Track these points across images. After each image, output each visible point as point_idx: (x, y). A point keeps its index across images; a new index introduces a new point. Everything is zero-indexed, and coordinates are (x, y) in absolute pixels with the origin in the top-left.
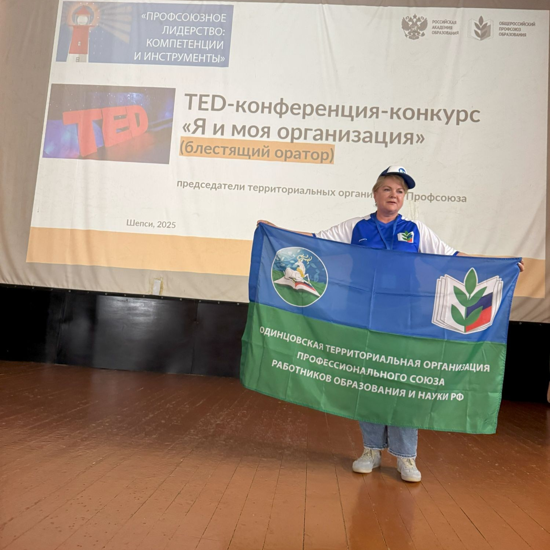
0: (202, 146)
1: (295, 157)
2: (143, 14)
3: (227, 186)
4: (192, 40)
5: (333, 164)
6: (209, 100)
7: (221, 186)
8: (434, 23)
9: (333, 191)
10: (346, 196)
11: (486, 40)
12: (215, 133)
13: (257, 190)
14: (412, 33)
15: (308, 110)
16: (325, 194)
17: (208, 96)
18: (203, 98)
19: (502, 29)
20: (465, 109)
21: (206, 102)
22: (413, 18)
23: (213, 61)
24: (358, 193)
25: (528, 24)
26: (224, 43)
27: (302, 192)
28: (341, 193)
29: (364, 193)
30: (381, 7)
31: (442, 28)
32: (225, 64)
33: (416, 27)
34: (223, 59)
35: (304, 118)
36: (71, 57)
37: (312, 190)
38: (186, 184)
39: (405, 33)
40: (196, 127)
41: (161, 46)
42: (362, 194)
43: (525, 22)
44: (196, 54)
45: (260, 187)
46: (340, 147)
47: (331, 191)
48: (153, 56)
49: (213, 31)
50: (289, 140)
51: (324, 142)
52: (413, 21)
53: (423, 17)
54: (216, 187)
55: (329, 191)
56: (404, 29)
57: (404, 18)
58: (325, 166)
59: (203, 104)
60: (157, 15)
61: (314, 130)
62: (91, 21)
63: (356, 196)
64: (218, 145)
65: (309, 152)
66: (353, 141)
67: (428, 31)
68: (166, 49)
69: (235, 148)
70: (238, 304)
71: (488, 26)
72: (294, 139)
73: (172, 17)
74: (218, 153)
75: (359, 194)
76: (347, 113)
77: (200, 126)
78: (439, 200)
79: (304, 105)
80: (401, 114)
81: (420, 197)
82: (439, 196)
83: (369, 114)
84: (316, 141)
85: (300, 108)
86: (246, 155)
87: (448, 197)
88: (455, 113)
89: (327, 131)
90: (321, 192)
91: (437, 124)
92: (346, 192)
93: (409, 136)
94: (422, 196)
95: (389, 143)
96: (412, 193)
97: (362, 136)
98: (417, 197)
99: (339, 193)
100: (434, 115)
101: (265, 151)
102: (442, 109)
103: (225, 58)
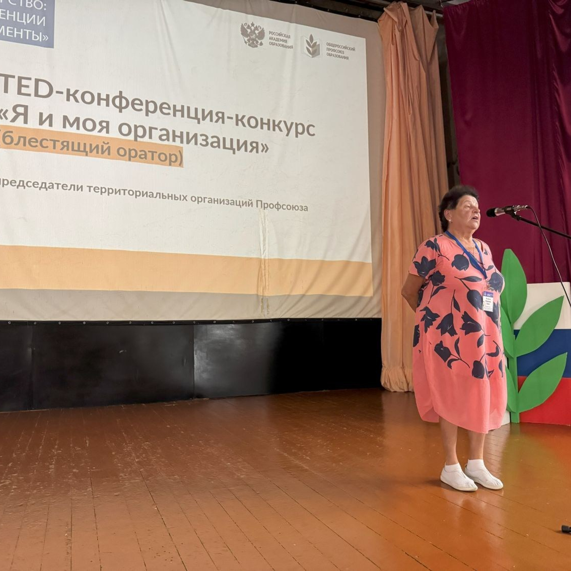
1: (140, 157)
3: (60, 186)
4: (4, 9)
5: (183, 167)
6: (32, 83)
7: (53, 186)
8: (271, 34)
9: (185, 196)
10: (198, 202)
11: (316, 58)
12: (41, 123)
13: (98, 192)
14: (251, 40)
15: (151, 107)
16: (176, 198)
17: (30, 79)
18: (23, 80)
19: (329, 49)
20: (303, 123)
21: (27, 86)
22: (251, 26)
23: (33, 39)
25: (350, 49)
26: (46, 18)
27: (151, 196)
28: (194, 199)
29: (216, 199)
30: (220, 9)
31: (278, 40)
32: (50, 44)
33: (254, 35)
34: (46, 38)
35: (147, 115)
37: (163, 194)
38: (6, 182)
39: (245, 40)
40: (15, 114)
42: (214, 201)
43: (347, 46)
44: (10, 28)
45: (101, 188)
46: (188, 150)
47: (183, 196)
49: (30, 3)
50: (132, 137)
51: (171, 143)
52: (252, 29)
53: (261, 26)
54: (47, 187)
55: (180, 196)
56: (243, 36)
57: (242, 24)
58: (174, 169)
59: (23, 88)
61: (160, 128)
63: (208, 202)
64: (46, 138)
65: (156, 152)
66: (201, 144)
67: (266, 41)
69: (68, 142)
70: (84, 323)
71: (318, 45)
72: (138, 138)
74: (47, 147)
75: (211, 200)
76: (193, 114)
77: (21, 114)
78: (285, 209)
79: (147, 101)
80: (245, 121)
81: (269, 205)
82: (285, 205)
83: (215, 118)
84: (163, 142)
85: (141, 104)
86: (82, 151)
87: (293, 206)
88: (294, 126)
89: (174, 132)
90: (172, 197)
91: (279, 135)
92: (198, 198)
93: (254, 145)
94: (270, 204)
95: (236, 150)
96: (261, 201)
97: (210, 140)
98: (266, 206)
99: (192, 197)
100: (276, 126)
101: (105, 148)
102: (283, 120)
103: (48, 37)
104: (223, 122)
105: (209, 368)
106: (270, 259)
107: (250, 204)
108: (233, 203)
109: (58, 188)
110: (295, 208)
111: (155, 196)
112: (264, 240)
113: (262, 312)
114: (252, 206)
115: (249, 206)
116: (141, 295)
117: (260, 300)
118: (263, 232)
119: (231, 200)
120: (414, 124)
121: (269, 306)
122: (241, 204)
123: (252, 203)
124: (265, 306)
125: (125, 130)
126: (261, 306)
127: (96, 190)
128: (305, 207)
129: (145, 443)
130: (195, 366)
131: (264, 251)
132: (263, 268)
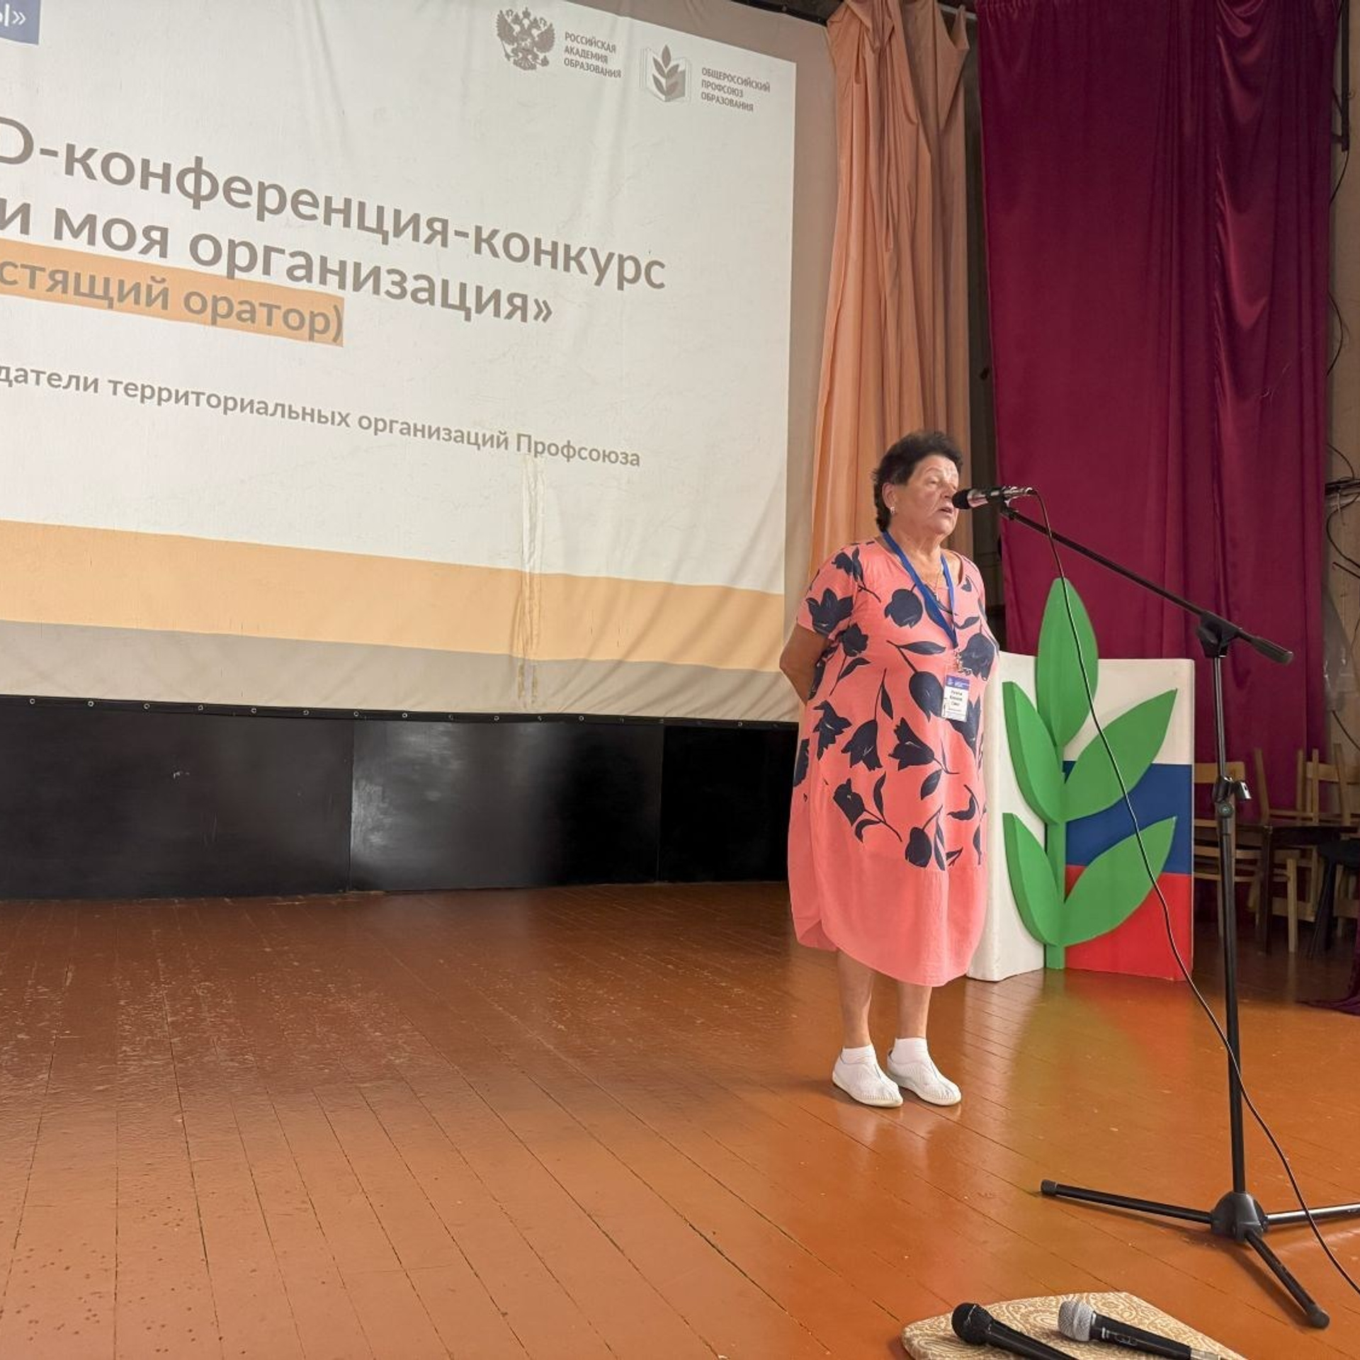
1: (239, 317)
3: (43, 378)
5: (342, 345)
7: (26, 376)
8: (569, 39)
9: (344, 415)
10: (377, 429)
11: (676, 104)
12: (3, 224)
13: (135, 395)
14: (521, 52)
15: (272, 199)
16: (323, 420)
20: (637, 256)
22: (521, 16)
24: (406, 426)
25: (757, 85)
27: (262, 411)
28: (365, 423)
29: (419, 427)
31: (585, 54)
33: (529, 40)
34: (21, 19)
35: (261, 217)
37: (290, 407)
39: (505, 50)
42: (416, 430)
43: (752, 79)
45: (143, 387)
46: (357, 304)
47: (340, 414)
50: (221, 268)
51: (315, 286)
52: (523, 25)
54: (12, 377)
55: (333, 413)
56: (502, 40)
57: (501, 12)
58: (319, 350)
61: (292, 251)
63: (401, 432)
64: (13, 261)
65: (279, 307)
66: (388, 293)
67: (556, 54)
69: (65, 274)
70: (91, 704)
71: (681, 72)
72: (236, 271)
74: (15, 283)
75: (409, 429)
76: (371, 221)
78: (586, 458)
79: (261, 184)
80: (498, 242)
81: (546, 446)
82: (586, 449)
83: (425, 232)
84: (296, 283)
85: (248, 191)
86: (98, 297)
87: (604, 452)
88: (615, 260)
89: (324, 260)
90: (312, 415)
91: (578, 282)
92: (376, 420)
93: (518, 301)
94: (550, 446)
95: (473, 311)
96: (529, 437)
97: (410, 285)
98: (540, 448)
99: (361, 419)
100: (572, 259)
101: (154, 293)
102: (588, 247)
103: (24, 15)
104: (444, 244)
105: (388, 821)
106: (546, 575)
107: (501, 442)
108: (461, 437)
109: (38, 383)
110: (609, 456)
111: (271, 410)
112: (533, 528)
113: (519, 697)
114: (506, 448)
115: (499, 446)
116: (226, 644)
117: (518, 669)
118: (530, 512)
119: (456, 431)
120: (898, 273)
121: (537, 683)
122: (480, 441)
123: (506, 440)
124: (528, 684)
125: (206, 250)
126: (519, 683)
127: (131, 392)
128: (633, 455)
129: (202, 984)
130: (353, 815)
131: (531, 555)
132: (527, 594)
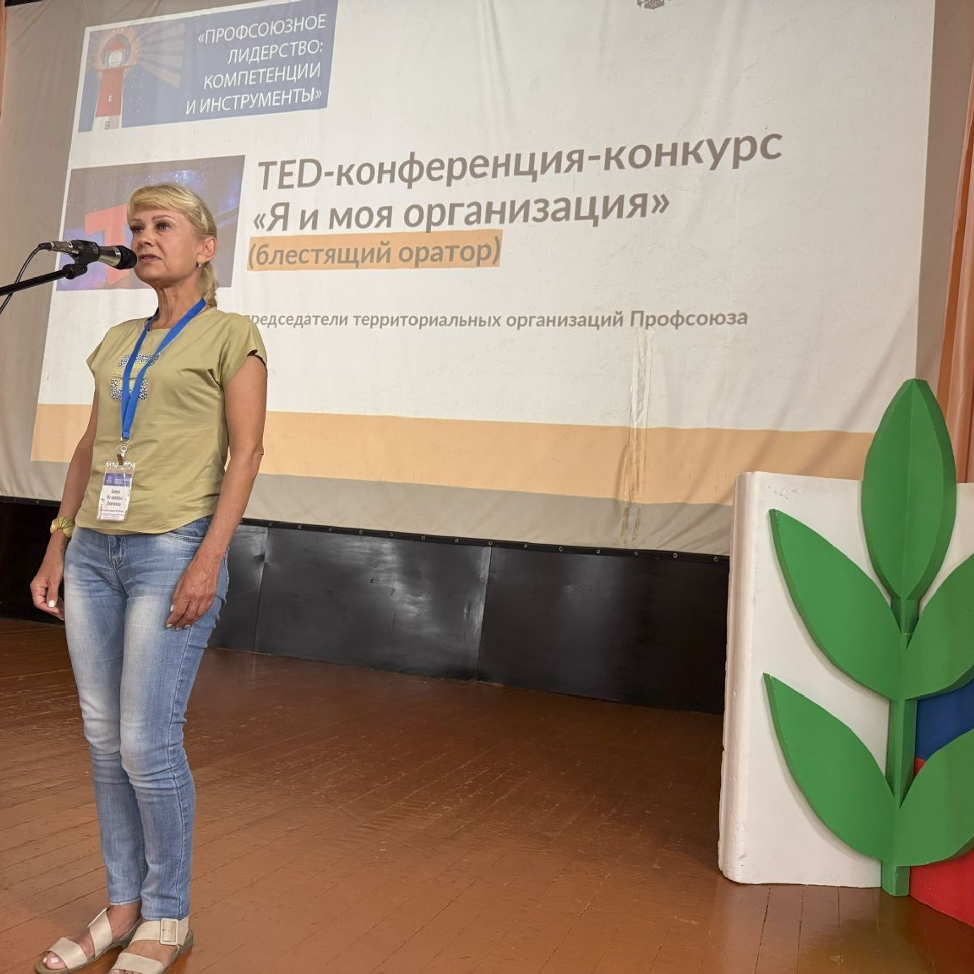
0: (282, 252)
1: (433, 260)
2: (201, 36)
3: (319, 319)
4: (272, 67)
6: (294, 168)
7: (310, 320)
9: (497, 318)
10: (519, 325)
12: (303, 226)
13: (368, 324)
15: (457, 169)
16: (483, 323)
17: (294, 162)
18: (286, 166)
20: (752, 135)
21: (290, 174)
23: (303, 101)
24: (541, 319)
26: (321, 65)
27: (443, 323)
28: (512, 321)
29: (551, 318)
32: (321, 103)
34: (319, 94)
35: (449, 184)
36: (99, 122)
37: (461, 317)
40: (274, 219)
41: (225, 86)
42: (549, 321)
44: (277, 92)
45: (373, 317)
46: (511, 233)
47: (494, 317)
48: (213, 104)
49: (304, 47)
50: (422, 227)
51: (483, 226)
54: (303, 322)
55: (490, 318)
58: (484, 272)
59: (285, 178)
60: (220, 32)
61: (467, 204)
62: (126, 59)
63: (538, 324)
64: (307, 248)
65: (458, 247)
66: (535, 219)
68: (233, 90)
69: (334, 250)
72: (432, 226)
73: (243, 32)
74: (307, 261)
75: (543, 321)
76: (525, 167)
77: (280, 217)
78: (693, 324)
79: (450, 160)
80: (624, 157)
81: (657, 318)
82: (694, 316)
83: (565, 164)
84: (471, 226)
85: (442, 167)
86: (351, 262)
87: (712, 315)
88: (731, 145)
89: (490, 205)
91: (694, 172)
92: (519, 318)
93: (639, 201)
94: (660, 317)
95: (600, 217)
96: (642, 313)
97: (552, 209)
99: (508, 320)
100: (690, 153)
101: (383, 251)
102: (705, 139)
103: (321, 92)
104: (578, 170)
106: (651, 430)
107: (617, 320)
108: (584, 321)
109: (316, 323)
110: (716, 319)
112: (641, 390)
115: (615, 324)
116: (411, 490)
117: (623, 511)
118: (638, 375)
119: (580, 317)
121: (639, 524)
122: (599, 323)
123: (621, 318)
124: (631, 524)
126: (623, 523)
127: (365, 322)
128: (740, 314)
131: (639, 413)
132: (634, 447)
